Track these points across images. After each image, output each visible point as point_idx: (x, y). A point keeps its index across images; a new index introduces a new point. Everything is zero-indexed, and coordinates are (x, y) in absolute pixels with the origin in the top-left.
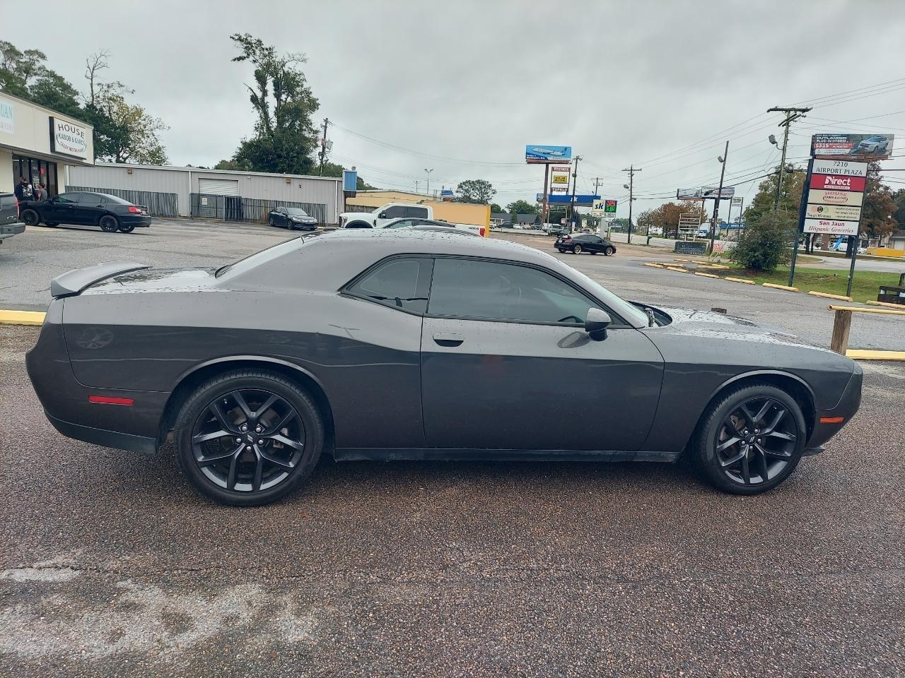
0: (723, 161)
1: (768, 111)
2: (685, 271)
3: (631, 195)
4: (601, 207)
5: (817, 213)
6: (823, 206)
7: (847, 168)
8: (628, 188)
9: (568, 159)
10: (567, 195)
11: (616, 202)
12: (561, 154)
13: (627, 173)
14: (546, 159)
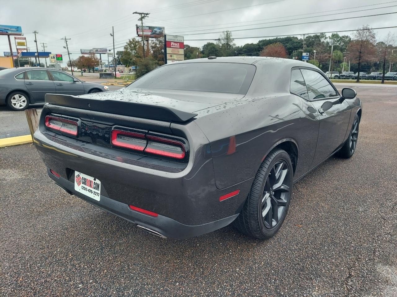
0: (112, 35)
1: (133, 13)
2: (123, 85)
3: (68, 52)
4: (54, 58)
5: (170, 58)
6: (172, 55)
7: (178, 39)
8: (65, 48)
9: (21, 33)
10: (27, 52)
11: (61, 55)
12: (16, 30)
13: (64, 41)
14: (7, 32)
